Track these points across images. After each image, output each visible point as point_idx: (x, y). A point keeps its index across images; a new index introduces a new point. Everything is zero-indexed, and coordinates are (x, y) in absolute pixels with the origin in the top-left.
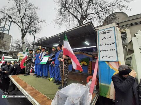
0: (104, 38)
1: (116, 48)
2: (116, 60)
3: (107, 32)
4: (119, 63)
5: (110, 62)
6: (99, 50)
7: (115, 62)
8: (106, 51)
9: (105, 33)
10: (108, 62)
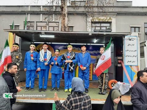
0: (129, 45)
1: (137, 55)
2: (136, 65)
3: (132, 39)
4: (138, 67)
5: (132, 66)
6: (125, 55)
7: (136, 66)
8: (130, 56)
9: (130, 40)
10: (131, 66)
